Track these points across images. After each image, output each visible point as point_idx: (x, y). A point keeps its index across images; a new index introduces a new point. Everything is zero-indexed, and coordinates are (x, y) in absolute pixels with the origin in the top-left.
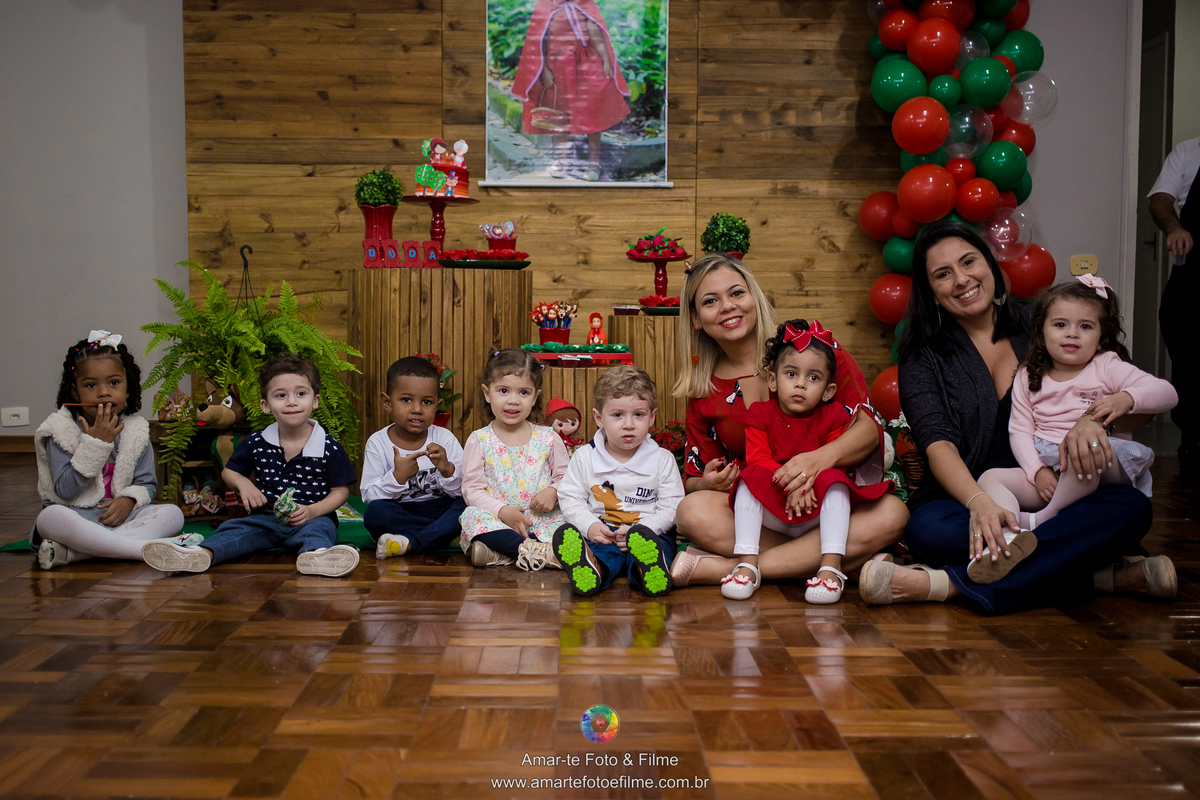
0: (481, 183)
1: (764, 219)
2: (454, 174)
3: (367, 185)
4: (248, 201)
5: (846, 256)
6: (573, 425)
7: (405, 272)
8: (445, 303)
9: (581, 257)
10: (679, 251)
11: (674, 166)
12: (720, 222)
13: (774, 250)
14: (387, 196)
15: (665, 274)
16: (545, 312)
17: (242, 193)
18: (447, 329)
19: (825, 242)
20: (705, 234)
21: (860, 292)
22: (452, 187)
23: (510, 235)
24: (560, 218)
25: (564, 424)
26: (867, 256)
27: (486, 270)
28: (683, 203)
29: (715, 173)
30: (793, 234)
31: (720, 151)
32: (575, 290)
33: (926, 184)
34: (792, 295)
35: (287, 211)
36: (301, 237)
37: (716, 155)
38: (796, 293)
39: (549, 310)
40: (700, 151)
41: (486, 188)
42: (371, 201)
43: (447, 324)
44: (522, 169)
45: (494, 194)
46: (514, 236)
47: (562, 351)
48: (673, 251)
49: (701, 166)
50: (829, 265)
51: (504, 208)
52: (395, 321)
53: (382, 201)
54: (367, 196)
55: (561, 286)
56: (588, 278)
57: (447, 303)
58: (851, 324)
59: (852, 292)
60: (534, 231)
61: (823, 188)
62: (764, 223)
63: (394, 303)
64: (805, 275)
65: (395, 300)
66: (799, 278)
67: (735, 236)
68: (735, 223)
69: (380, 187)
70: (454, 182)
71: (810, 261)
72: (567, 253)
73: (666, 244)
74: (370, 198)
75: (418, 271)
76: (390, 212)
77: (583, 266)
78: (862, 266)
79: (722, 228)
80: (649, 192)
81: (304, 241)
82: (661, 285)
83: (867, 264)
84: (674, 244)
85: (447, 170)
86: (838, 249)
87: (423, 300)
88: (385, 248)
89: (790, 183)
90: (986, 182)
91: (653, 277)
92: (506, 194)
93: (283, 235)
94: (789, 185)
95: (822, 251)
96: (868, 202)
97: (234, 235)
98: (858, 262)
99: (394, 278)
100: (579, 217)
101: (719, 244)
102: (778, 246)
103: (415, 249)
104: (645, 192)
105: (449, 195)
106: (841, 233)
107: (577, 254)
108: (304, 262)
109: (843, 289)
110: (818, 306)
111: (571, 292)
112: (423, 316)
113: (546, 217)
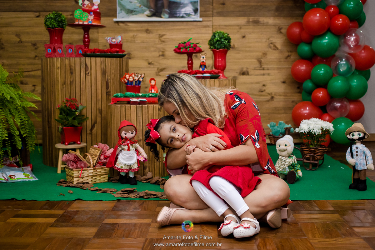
0: (115, 20)
1: (244, 35)
2: (92, 13)
3: (49, 18)
4: (10, 29)
5: (281, 52)
6: (132, 134)
7: (63, 59)
8: (82, 74)
9: (161, 53)
10: (197, 49)
11: (202, 11)
12: (217, 35)
13: (248, 49)
14: (59, 24)
15: (192, 60)
16: (128, 78)
17: (8, 25)
18: (83, 86)
19: (272, 45)
20: (210, 41)
21: (288, 68)
22: (92, 20)
23: (120, 42)
24: (151, 35)
25: (127, 133)
26: (291, 52)
27: (102, 58)
28: (207, 28)
29: (221, 14)
30: (257, 42)
31: (223, 4)
32: (158, 68)
33: (316, 17)
34: (257, 70)
35: (28, 33)
36: (34, 45)
37: (222, 6)
38: (258, 68)
39: (129, 77)
40: (214, 4)
41: (117, 22)
42: (51, 26)
43: (83, 84)
44: (133, 13)
45: (121, 24)
46: (121, 43)
47: (133, 97)
48: (195, 49)
49: (215, 11)
50: (273, 56)
51: (126, 31)
52: (58, 83)
53: (56, 26)
54: (49, 24)
55: (152, 66)
56: (164, 63)
57: (83, 74)
58: (284, 82)
59: (284, 68)
60: (139, 41)
61: (271, 21)
62: (244, 37)
63: (58, 74)
64: (263, 60)
65: (58, 72)
66: (260, 62)
67: (223, 41)
68: (223, 35)
69: (55, 19)
70: (91, 17)
71: (265, 54)
72: (155, 51)
73: (192, 46)
74: (50, 25)
75: (69, 58)
76: (62, 31)
77: (162, 57)
78: (288, 56)
79: (217, 38)
80: (191, 23)
81: (36, 47)
82: (190, 65)
83: (291, 55)
84: (195, 45)
85: (89, 12)
86: (277, 49)
87: (71, 73)
88: (56, 48)
89: (256, 18)
90: (344, 16)
91: (186, 61)
92: (126, 25)
93: (26, 44)
94: (255, 19)
95: (270, 50)
96: (291, 27)
97: (4, 44)
98: (287, 54)
99: (58, 62)
100: (160, 35)
101: (216, 45)
102: (250, 47)
103: (72, 49)
104: (189, 23)
105: (90, 23)
106: (279, 41)
107: (159, 51)
108: (36, 56)
109: (280, 67)
110: (268, 74)
111: (156, 69)
112: (71, 80)
113: (144, 35)
